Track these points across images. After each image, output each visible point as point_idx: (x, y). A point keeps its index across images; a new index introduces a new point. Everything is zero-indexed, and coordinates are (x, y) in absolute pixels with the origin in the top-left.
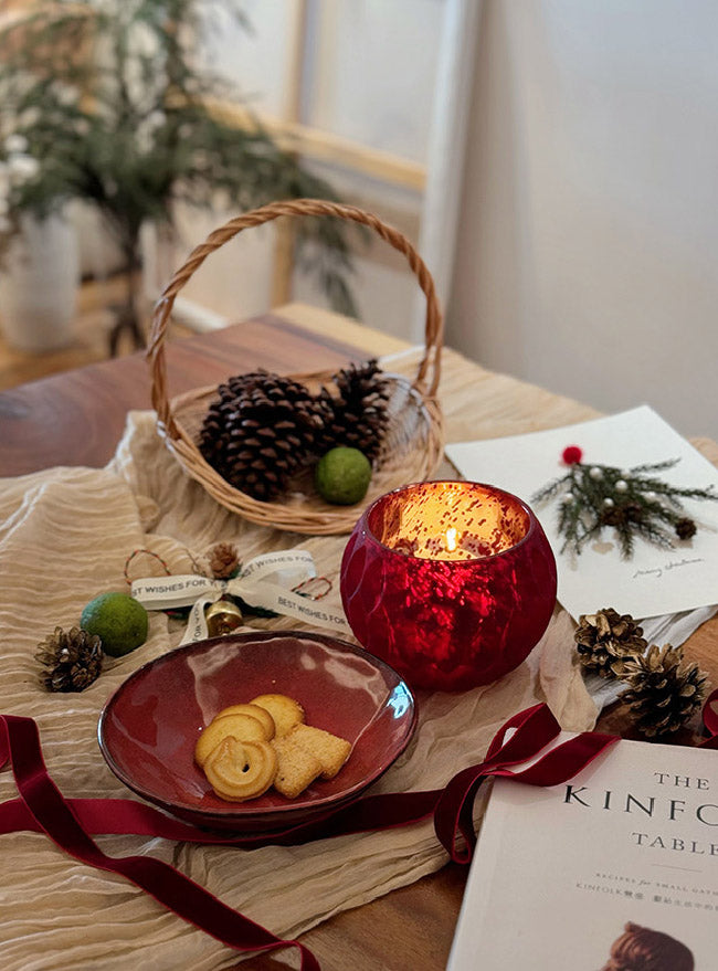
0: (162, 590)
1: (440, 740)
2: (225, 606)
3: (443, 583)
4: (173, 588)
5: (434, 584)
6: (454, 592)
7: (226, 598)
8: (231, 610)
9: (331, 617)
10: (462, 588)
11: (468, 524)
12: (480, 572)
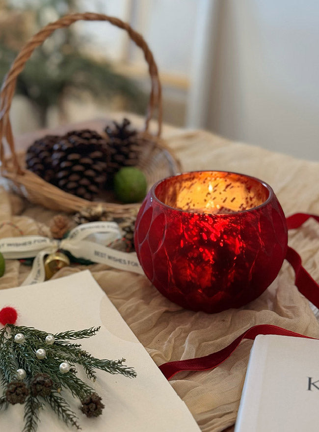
0: (17, 245)
1: (203, 344)
2: (58, 255)
3: (207, 229)
4: (24, 244)
5: (201, 230)
6: (216, 236)
7: (60, 251)
8: (62, 258)
9: (129, 262)
10: (222, 234)
11: (224, 201)
12: (235, 222)
